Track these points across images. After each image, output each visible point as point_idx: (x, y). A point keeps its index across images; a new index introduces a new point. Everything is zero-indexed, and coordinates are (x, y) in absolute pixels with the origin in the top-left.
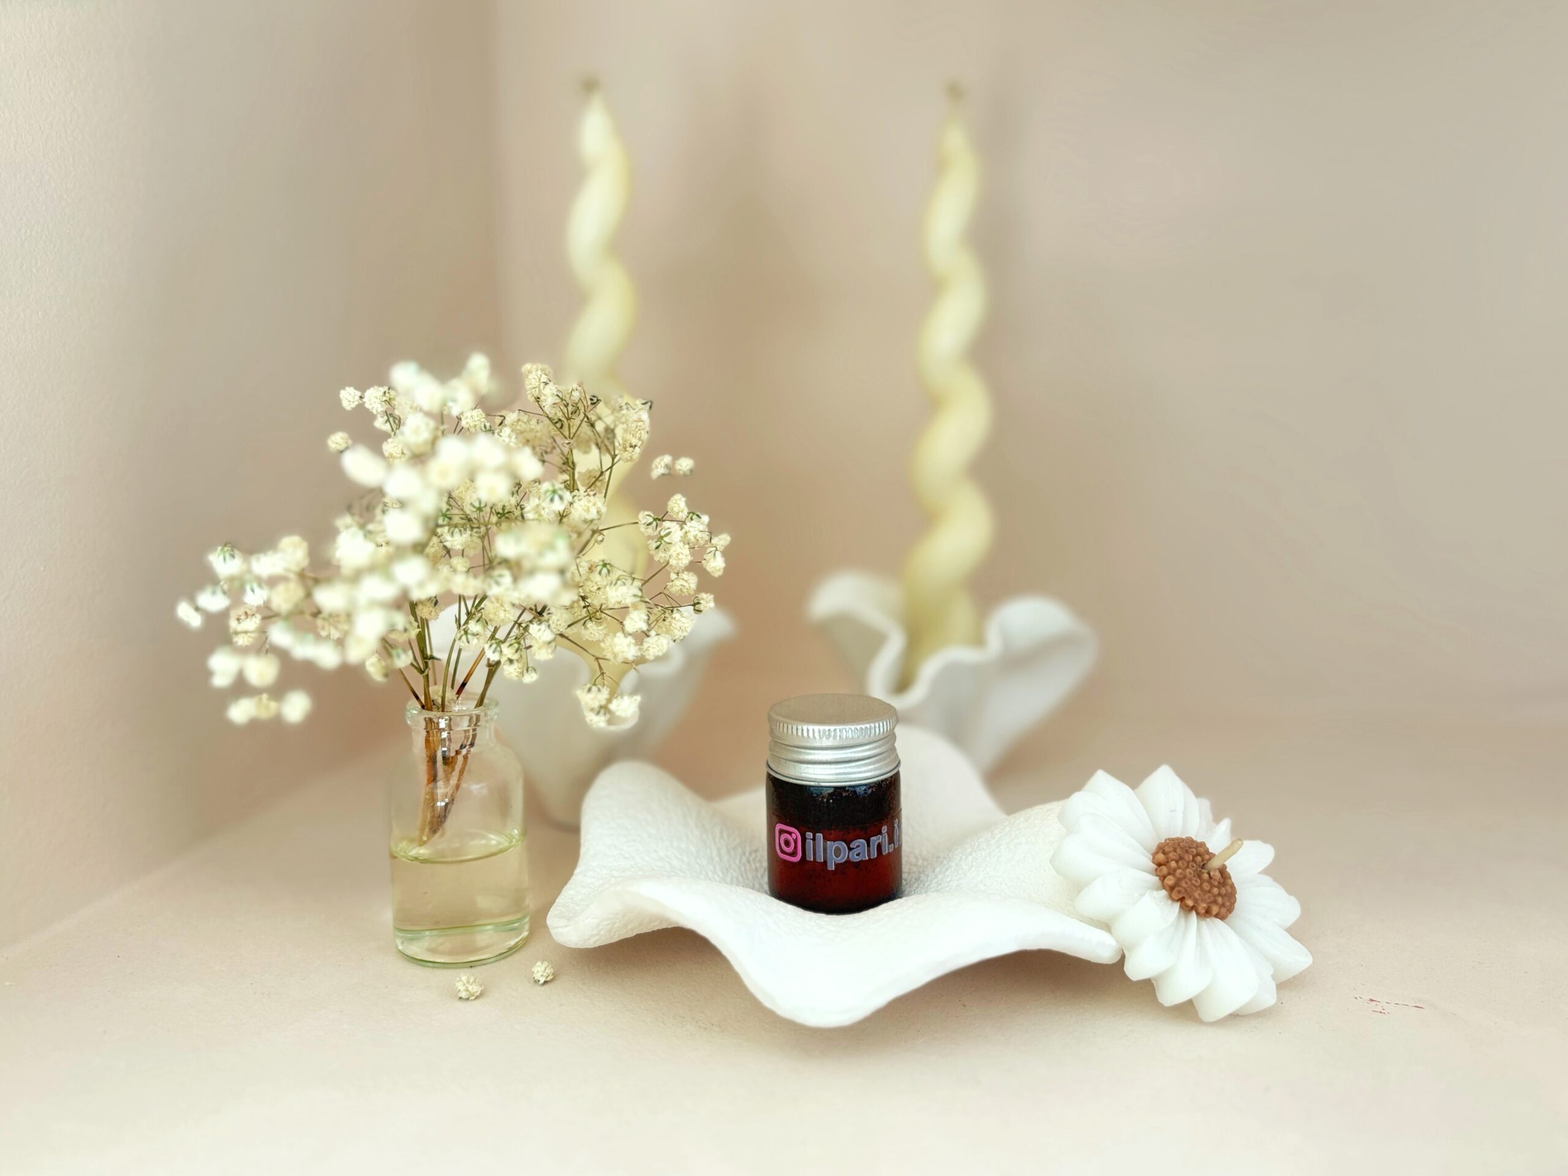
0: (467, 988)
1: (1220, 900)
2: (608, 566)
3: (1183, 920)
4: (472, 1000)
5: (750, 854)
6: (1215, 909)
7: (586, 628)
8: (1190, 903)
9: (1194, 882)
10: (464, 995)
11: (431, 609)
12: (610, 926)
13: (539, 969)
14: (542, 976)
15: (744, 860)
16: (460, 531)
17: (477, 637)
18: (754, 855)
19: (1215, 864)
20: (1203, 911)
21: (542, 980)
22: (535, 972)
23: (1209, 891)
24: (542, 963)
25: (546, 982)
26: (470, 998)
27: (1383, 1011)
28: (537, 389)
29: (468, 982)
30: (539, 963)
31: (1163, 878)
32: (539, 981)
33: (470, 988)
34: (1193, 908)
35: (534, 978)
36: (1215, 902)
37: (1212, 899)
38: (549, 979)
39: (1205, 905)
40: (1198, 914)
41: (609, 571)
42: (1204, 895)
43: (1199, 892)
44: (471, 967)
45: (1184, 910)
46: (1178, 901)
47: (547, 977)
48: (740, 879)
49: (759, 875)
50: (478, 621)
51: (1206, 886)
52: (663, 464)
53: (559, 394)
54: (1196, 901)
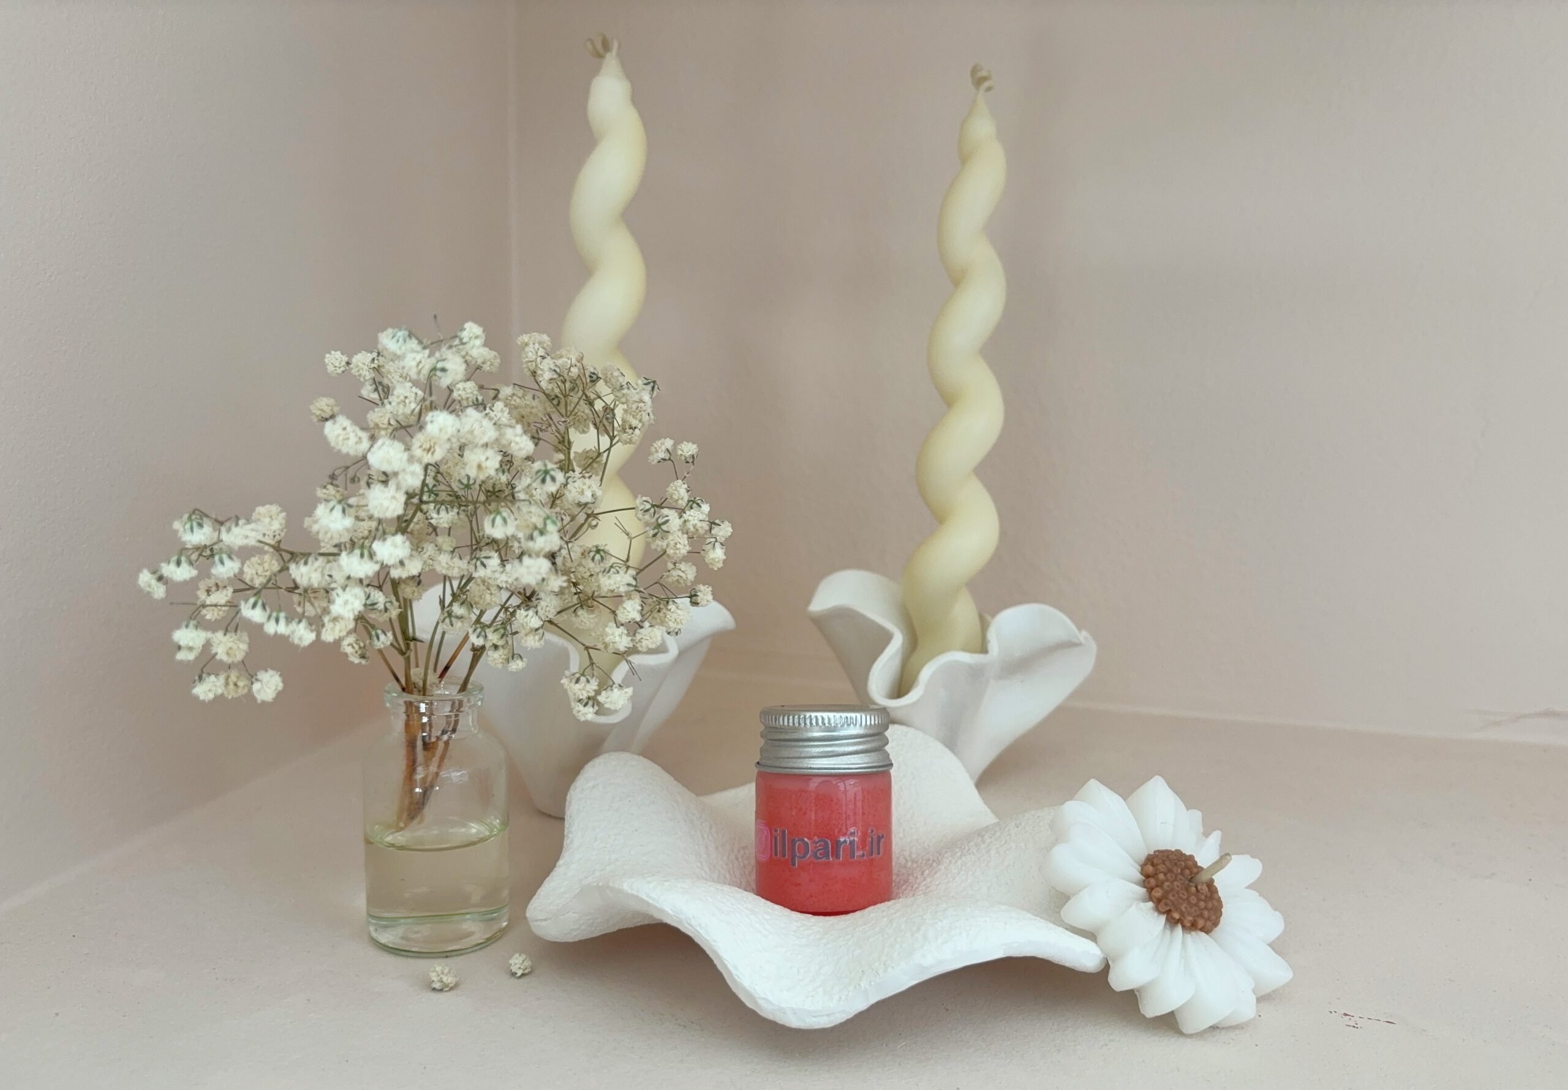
0: (441, 978)
1: (1206, 913)
2: (602, 553)
3: (1168, 932)
4: (446, 991)
5: (739, 851)
6: (1201, 923)
7: (577, 616)
8: (1177, 916)
9: (1181, 895)
10: (437, 985)
11: (414, 589)
12: (591, 921)
13: (517, 961)
14: (519, 968)
15: (732, 857)
16: (447, 509)
17: (461, 620)
18: (742, 852)
19: (1204, 877)
20: (1188, 924)
21: (519, 973)
22: (513, 964)
23: (1196, 905)
24: (520, 955)
25: (523, 975)
26: (445, 990)
27: (1355, 1026)
28: (534, 363)
29: (443, 973)
30: (517, 955)
31: (1150, 890)
32: (516, 974)
33: (445, 979)
34: (1177, 922)
35: (511, 970)
36: (1201, 916)
37: (1198, 912)
38: (526, 971)
39: (1190, 918)
40: (1184, 927)
41: (602, 558)
42: (1191, 908)
43: (1185, 905)
44: (447, 957)
45: (1170, 923)
46: (1164, 913)
47: (524, 970)
48: (727, 876)
49: (747, 873)
50: (462, 604)
51: (1193, 900)
52: (663, 448)
53: (556, 369)
54: (1182, 914)
